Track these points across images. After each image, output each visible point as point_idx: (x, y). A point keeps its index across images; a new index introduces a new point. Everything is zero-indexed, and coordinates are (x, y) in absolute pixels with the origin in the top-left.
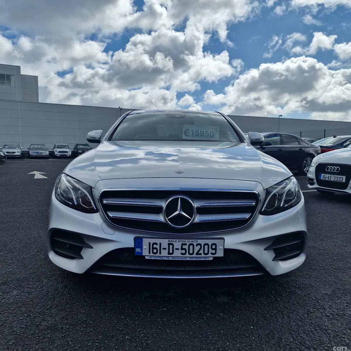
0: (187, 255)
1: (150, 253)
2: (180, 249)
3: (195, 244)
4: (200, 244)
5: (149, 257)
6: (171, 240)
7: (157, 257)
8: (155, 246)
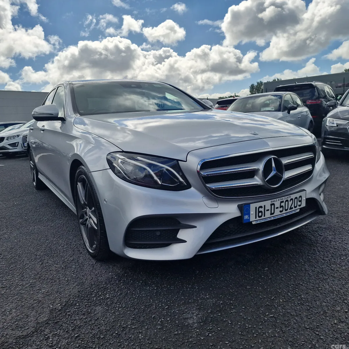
0: (284, 212)
1: (256, 218)
2: (279, 208)
3: (289, 199)
4: (292, 199)
5: (255, 222)
6: (272, 200)
7: (261, 220)
8: (260, 209)
